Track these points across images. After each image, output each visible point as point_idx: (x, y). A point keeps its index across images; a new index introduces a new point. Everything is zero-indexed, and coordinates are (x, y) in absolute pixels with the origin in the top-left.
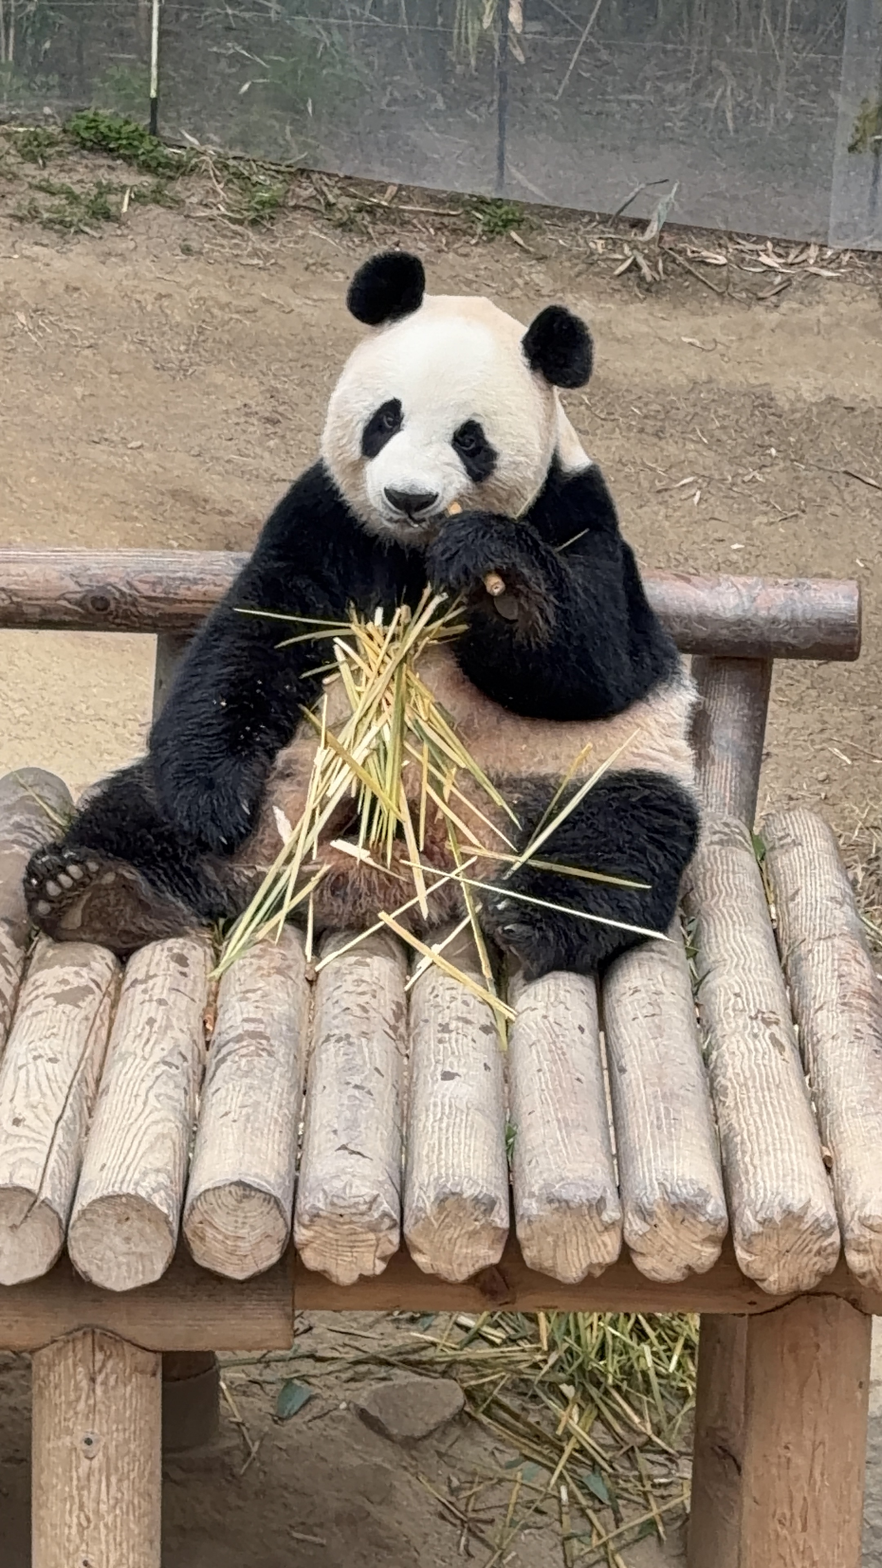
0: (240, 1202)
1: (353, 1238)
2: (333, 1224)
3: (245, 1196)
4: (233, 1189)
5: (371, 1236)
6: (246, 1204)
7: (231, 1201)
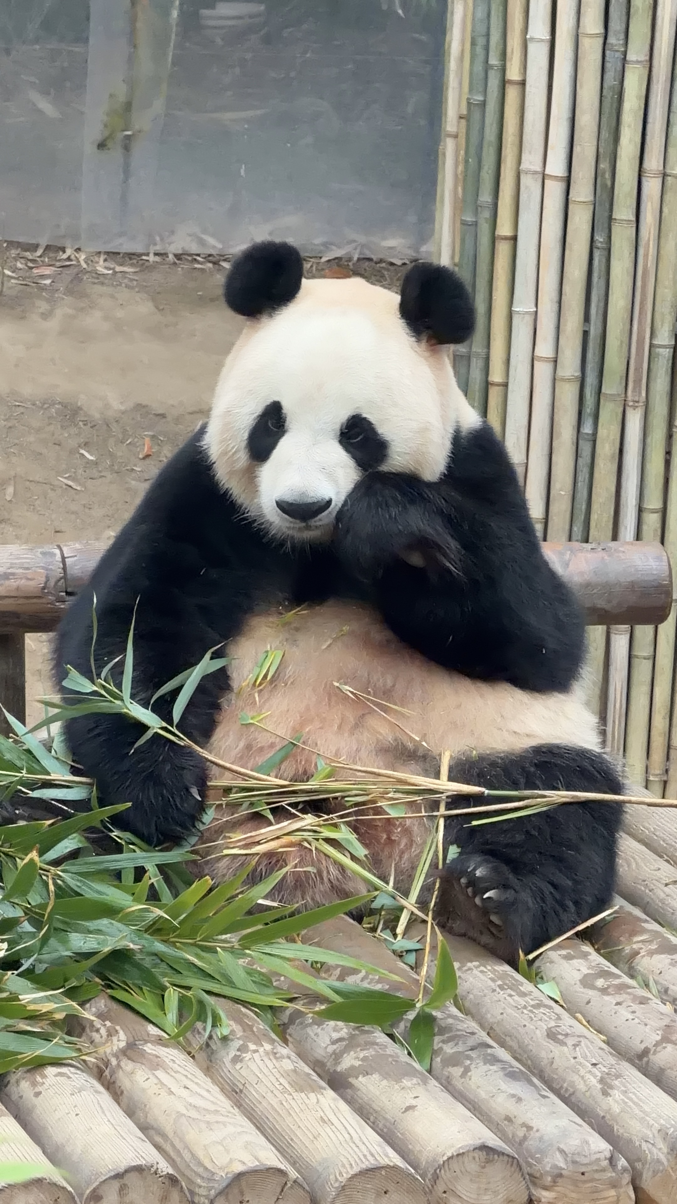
0: (484, 1167)
1: (596, 1196)
2: (575, 1183)
3: (488, 1161)
4: (477, 1154)
5: (612, 1193)
6: (490, 1170)
7: (472, 1167)
